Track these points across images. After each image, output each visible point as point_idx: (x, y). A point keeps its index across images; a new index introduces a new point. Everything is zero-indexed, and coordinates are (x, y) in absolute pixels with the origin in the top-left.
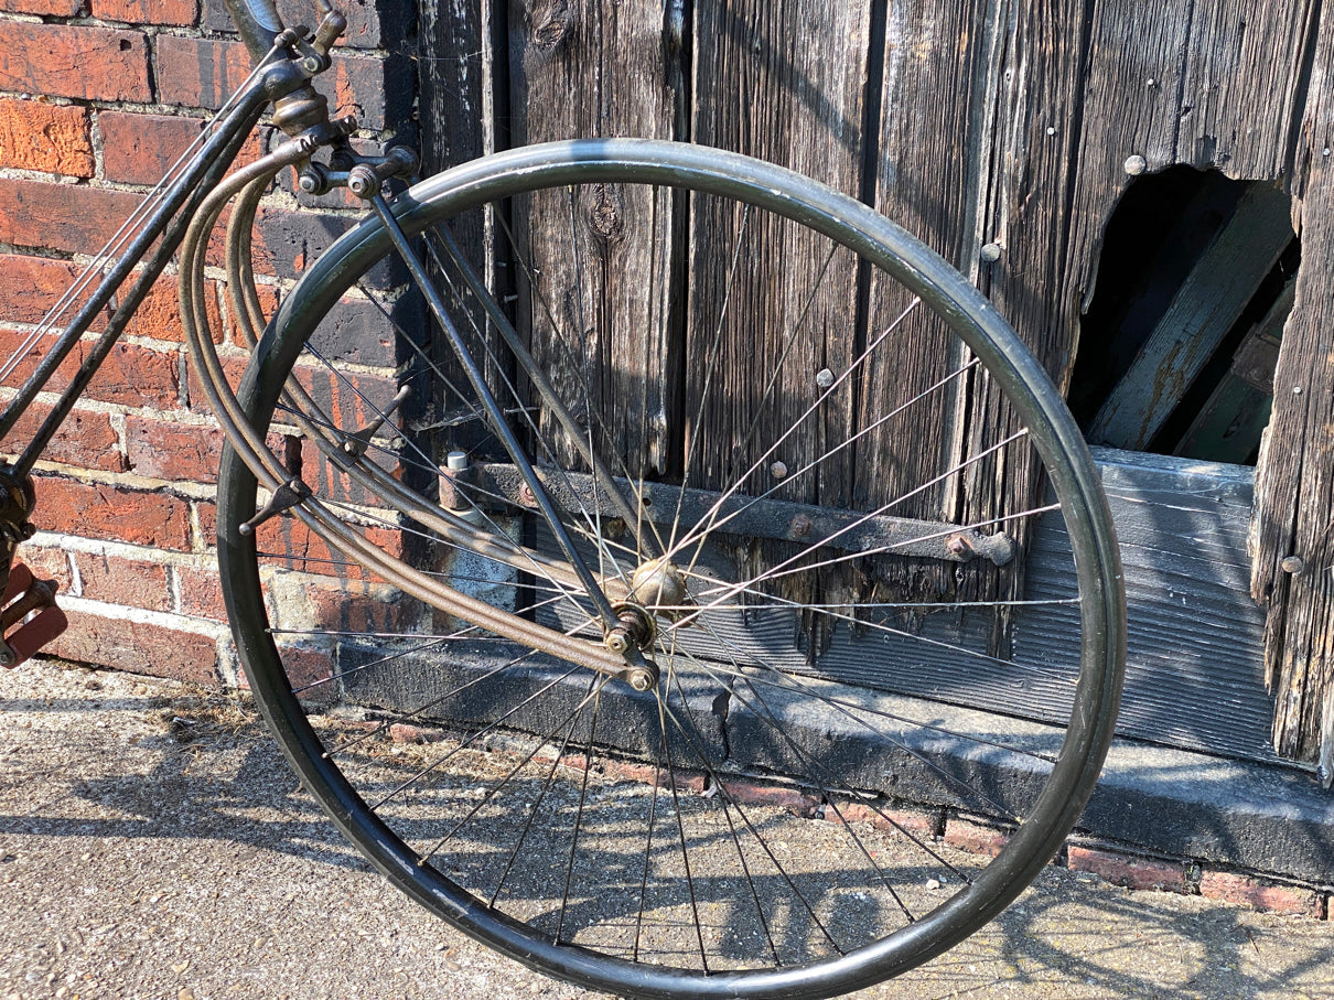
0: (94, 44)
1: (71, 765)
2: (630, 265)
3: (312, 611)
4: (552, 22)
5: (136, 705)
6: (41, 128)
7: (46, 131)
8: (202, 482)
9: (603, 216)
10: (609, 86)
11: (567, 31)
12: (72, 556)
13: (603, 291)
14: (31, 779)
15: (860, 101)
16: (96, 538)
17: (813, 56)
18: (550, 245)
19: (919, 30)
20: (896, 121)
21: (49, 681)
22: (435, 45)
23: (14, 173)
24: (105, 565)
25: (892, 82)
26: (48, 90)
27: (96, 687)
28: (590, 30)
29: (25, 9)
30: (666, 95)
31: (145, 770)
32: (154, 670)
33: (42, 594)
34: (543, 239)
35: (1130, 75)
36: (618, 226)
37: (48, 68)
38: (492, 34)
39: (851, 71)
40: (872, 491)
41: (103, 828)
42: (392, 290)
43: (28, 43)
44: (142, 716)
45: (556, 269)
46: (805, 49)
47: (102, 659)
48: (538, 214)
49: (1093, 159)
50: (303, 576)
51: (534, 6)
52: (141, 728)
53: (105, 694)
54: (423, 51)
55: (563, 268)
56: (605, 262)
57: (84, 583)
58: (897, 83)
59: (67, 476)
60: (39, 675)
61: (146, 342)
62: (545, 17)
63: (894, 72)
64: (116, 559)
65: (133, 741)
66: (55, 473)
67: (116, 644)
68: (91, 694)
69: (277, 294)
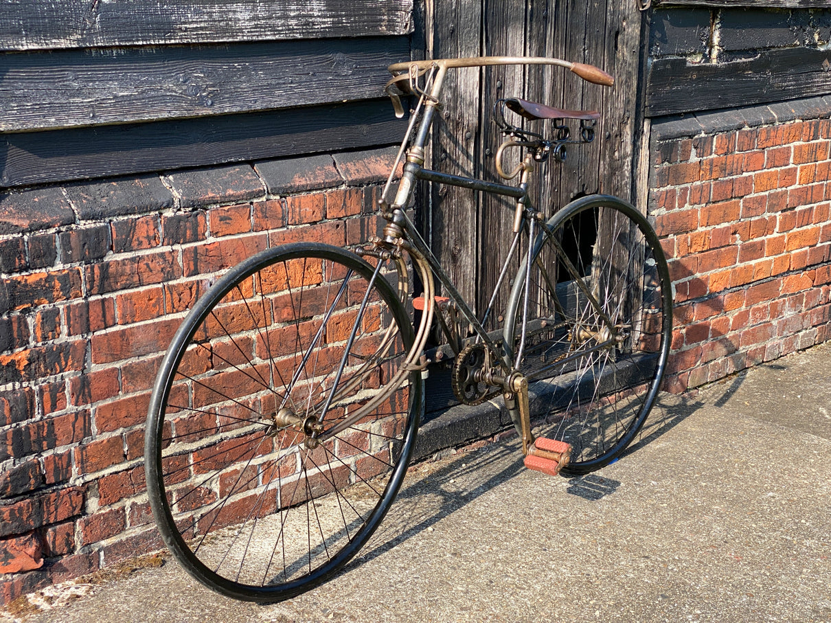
0: (328, 229)
3: (383, 434)
4: (443, 188)
8: (350, 396)
9: (455, 249)
10: (458, 205)
11: (447, 189)
23: (294, 290)
28: (452, 188)
29: (306, 222)
30: (474, 203)
35: (570, 171)
36: (460, 251)
43: (304, 235)
50: (381, 420)
56: (456, 265)
57: (303, 464)
61: (337, 344)
69: (380, 307)
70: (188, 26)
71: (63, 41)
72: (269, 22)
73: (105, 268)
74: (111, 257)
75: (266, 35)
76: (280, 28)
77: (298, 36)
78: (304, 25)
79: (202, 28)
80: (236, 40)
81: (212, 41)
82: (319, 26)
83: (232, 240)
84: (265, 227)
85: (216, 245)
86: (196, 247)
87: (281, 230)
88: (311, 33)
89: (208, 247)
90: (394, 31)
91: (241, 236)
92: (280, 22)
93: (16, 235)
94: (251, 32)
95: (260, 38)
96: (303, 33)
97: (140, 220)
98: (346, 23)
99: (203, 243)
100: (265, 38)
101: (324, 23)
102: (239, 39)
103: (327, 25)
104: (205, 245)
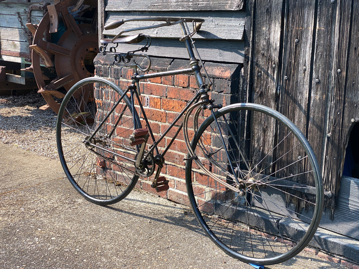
0: (189, 92)
1: (166, 214)
2: (268, 134)
3: (211, 195)
4: (259, 91)
5: (180, 209)
6: (180, 105)
7: (181, 106)
8: (196, 169)
9: (265, 125)
10: (267, 102)
11: (261, 92)
12: (175, 181)
13: (264, 139)
14: (159, 214)
15: (307, 106)
16: (179, 178)
17: (300, 98)
18: (256, 130)
19: (317, 94)
20: (313, 110)
21: (168, 203)
22: (241, 94)
23: (175, 112)
24: (180, 183)
25: (312, 103)
26: (182, 99)
27: (175, 205)
28: (264, 92)
29: (180, 86)
30: (275, 104)
31: (177, 217)
32: (185, 204)
33: (166, 182)
34: (255, 129)
35: (352, 104)
36: (267, 127)
37: (182, 95)
38: (249, 92)
39: (305, 101)
40: (307, 181)
41: (167, 222)
42: (228, 135)
43: (180, 91)
44: (181, 210)
45: (257, 135)
46: (298, 97)
47: (178, 201)
48: (254, 124)
49: (346, 119)
50: (210, 188)
51: (256, 88)
52: (179, 212)
53: (177, 207)
54: (239, 95)
55: (258, 134)
56: (265, 134)
57: (177, 186)
58: (313, 103)
59: (177, 166)
60: (167, 202)
62: (258, 90)
63: (312, 101)
64: (182, 182)
65: (177, 213)
66: (175, 165)
67: (180, 199)
68: (174, 206)
69: (211, 135)
70: (155, 4)
71: (122, 8)
72: (182, 3)
73: (119, 82)
74: (121, 79)
75: (179, 9)
76: (185, 6)
77: (191, 9)
78: (195, 5)
79: (159, 5)
80: (169, 10)
81: (161, 10)
82: (200, 6)
83: (155, 85)
84: (166, 83)
85: (150, 85)
86: (144, 84)
87: (172, 86)
88: (196, 8)
89: (148, 85)
90: (232, 8)
91: (158, 84)
92: (186, 3)
93: (100, 65)
94: (175, 7)
95: (177, 10)
96: (193, 8)
97: (130, 69)
98: (212, 4)
99: (146, 83)
100: (178, 10)
101: (202, 4)
102: (170, 10)
103: (204, 5)
104: (146, 84)
